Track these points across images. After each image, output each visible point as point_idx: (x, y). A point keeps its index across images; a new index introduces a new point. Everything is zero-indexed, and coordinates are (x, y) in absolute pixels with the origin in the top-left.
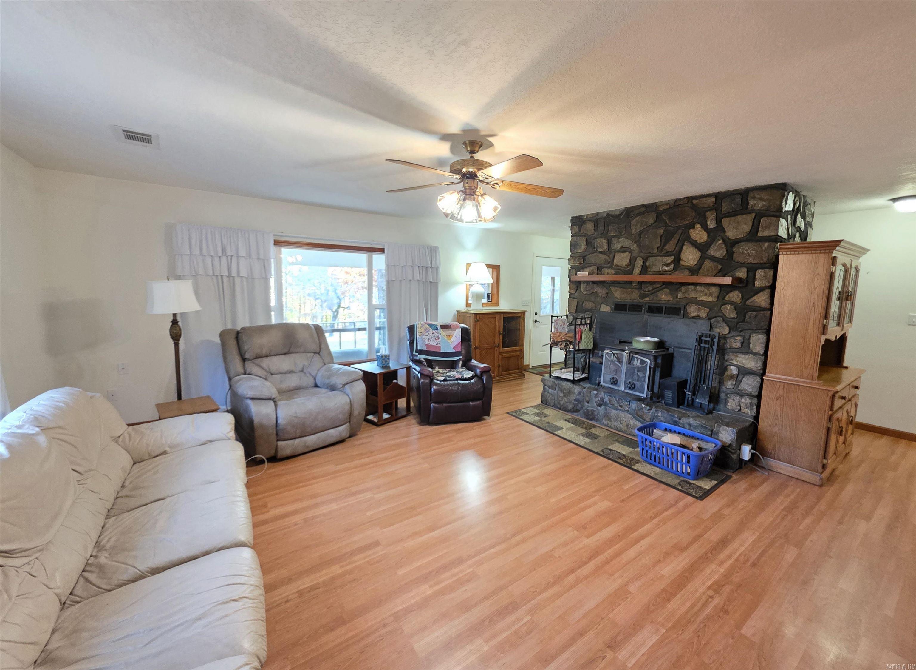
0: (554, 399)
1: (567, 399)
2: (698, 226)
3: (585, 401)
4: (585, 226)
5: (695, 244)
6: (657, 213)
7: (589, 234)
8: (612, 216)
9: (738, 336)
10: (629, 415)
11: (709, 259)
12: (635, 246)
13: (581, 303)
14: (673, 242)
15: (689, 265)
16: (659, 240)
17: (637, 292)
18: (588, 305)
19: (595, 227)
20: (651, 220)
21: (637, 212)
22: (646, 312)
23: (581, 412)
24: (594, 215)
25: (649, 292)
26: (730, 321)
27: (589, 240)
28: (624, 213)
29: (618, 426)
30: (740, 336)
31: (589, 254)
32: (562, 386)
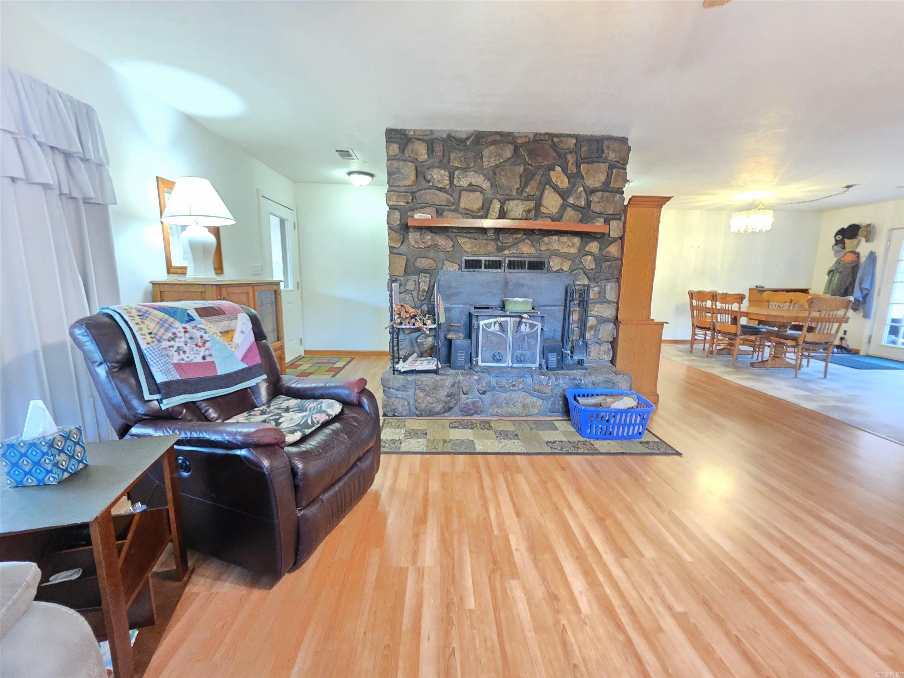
0: (409, 404)
1: (432, 397)
2: (558, 169)
3: (461, 393)
4: (410, 147)
5: (556, 189)
6: (515, 146)
7: (420, 160)
8: (454, 138)
9: (596, 287)
10: (524, 393)
11: (570, 207)
12: (488, 184)
13: (412, 261)
14: (534, 184)
15: (551, 212)
16: (518, 180)
17: (492, 243)
18: (423, 263)
19: (428, 150)
20: (508, 153)
21: (490, 139)
22: (506, 267)
23: (456, 409)
24: (427, 133)
25: (508, 244)
26: (589, 273)
27: (419, 169)
28: (473, 137)
29: (512, 410)
30: (597, 286)
31: (421, 190)
32: (422, 381)
